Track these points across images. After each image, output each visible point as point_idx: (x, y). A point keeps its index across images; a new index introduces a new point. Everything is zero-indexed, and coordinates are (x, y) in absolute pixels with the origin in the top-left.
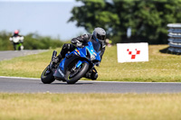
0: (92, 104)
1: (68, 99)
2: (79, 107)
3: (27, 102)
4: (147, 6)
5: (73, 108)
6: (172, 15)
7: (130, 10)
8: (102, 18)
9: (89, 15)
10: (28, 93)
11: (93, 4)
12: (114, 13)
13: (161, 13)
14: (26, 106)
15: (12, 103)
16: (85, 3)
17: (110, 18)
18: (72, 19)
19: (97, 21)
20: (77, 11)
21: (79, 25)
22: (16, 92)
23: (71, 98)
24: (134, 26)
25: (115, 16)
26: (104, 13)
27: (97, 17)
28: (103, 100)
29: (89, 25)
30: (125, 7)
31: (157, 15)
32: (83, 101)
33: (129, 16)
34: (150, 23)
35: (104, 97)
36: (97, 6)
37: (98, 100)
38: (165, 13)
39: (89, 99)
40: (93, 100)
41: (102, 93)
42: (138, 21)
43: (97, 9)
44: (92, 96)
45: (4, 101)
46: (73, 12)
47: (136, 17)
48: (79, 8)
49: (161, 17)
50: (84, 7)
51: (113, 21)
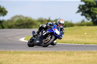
0: (88, 57)
1: (76, 54)
2: (82, 58)
3: (54, 56)
5: (79, 59)
10: (54, 51)
14: (53, 58)
15: (46, 56)
18: (78, 12)
19: (92, 13)
22: (48, 51)
23: (77, 54)
27: (92, 11)
28: (94, 54)
32: (83, 55)
35: (95, 53)
36: (92, 5)
37: (91, 55)
39: (87, 54)
40: (89, 54)
41: (94, 51)
43: (92, 6)
44: (88, 53)
45: (41, 55)
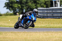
4: (31, 2)
6: (39, 5)
7: (25, 3)
8: (15, 6)
9: (11, 5)
11: (12, 1)
12: (19, 4)
13: (35, 4)
16: (9, 1)
17: (18, 6)
20: (7, 4)
21: (7, 8)
24: (26, 8)
25: (19, 5)
26: (16, 4)
29: (11, 8)
30: (23, 2)
31: (34, 5)
33: (24, 5)
34: (31, 8)
38: (37, 4)
42: (27, 7)
46: (5, 4)
47: (27, 6)
48: (7, 3)
49: (35, 5)
50: (9, 2)
51: (19, 7)
